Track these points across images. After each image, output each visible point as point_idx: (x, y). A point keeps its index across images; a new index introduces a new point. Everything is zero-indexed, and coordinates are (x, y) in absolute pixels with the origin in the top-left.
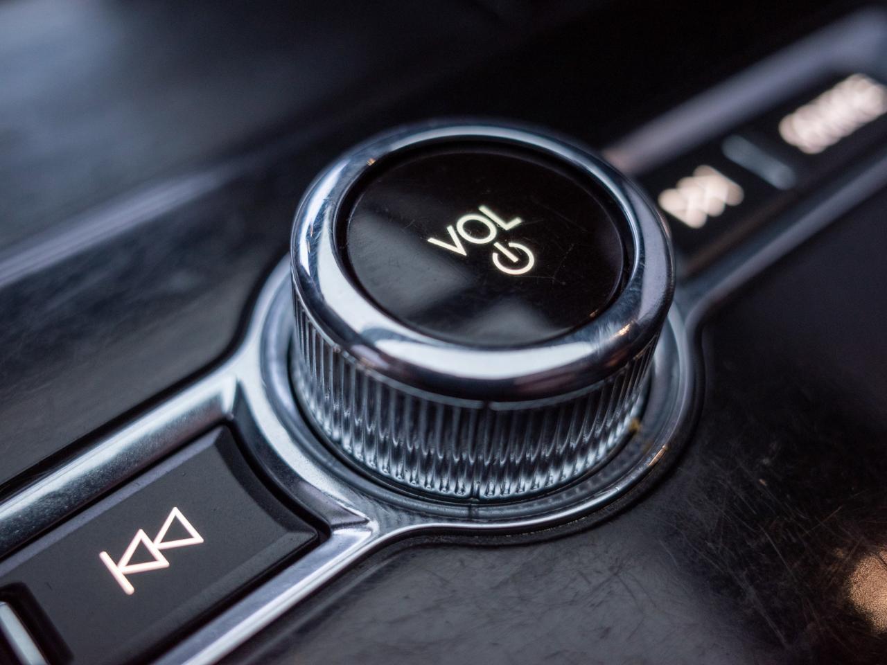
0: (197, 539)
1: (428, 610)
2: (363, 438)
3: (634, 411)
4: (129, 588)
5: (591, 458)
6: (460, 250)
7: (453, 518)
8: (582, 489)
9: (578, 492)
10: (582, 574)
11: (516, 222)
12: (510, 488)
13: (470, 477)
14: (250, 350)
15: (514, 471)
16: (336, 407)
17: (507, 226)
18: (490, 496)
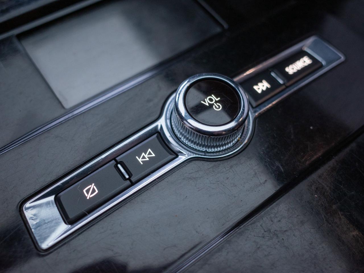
0: (154, 155)
1: (196, 172)
2: (184, 136)
3: (239, 136)
4: (142, 163)
5: (229, 145)
6: (207, 104)
7: (202, 155)
8: (227, 151)
9: (221, 153)
10: (224, 167)
11: (219, 99)
12: (213, 150)
13: (206, 148)
14: (163, 118)
15: (214, 147)
16: (181, 131)
17: (217, 100)
18: (209, 151)
